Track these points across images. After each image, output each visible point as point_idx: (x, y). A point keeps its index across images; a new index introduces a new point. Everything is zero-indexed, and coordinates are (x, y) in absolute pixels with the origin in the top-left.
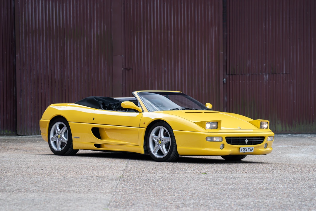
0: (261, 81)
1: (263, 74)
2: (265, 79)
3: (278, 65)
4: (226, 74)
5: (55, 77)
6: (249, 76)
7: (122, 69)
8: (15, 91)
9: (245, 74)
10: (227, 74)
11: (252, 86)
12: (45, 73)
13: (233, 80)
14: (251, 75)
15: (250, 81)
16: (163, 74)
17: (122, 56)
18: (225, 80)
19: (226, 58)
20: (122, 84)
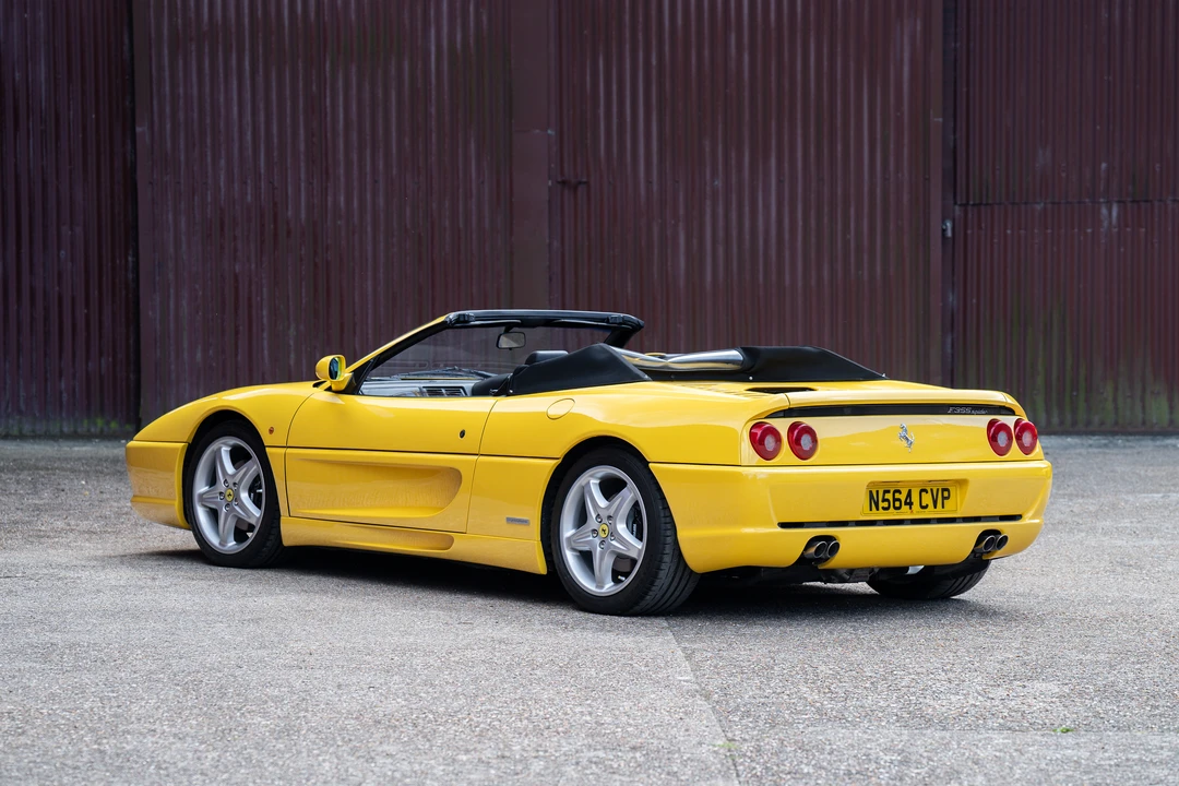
0: (1089, 231)
1: (1099, 203)
2: (1105, 224)
3: (1158, 165)
4: (952, 202)
5: (290, 213)
6: (1045, 209)
7: (550, 183)
8: (131, 265)
9: (1026, 203)
10: (955, 203)
11: (1055, 249)
12: (249, 198)
13: (980, 228)
14: (1049, 206)
15: (1047, 228)
16: (708, 202)
17: (549, 132)
18: (949, 224)
19: (955, 140)
20: (547, 241)
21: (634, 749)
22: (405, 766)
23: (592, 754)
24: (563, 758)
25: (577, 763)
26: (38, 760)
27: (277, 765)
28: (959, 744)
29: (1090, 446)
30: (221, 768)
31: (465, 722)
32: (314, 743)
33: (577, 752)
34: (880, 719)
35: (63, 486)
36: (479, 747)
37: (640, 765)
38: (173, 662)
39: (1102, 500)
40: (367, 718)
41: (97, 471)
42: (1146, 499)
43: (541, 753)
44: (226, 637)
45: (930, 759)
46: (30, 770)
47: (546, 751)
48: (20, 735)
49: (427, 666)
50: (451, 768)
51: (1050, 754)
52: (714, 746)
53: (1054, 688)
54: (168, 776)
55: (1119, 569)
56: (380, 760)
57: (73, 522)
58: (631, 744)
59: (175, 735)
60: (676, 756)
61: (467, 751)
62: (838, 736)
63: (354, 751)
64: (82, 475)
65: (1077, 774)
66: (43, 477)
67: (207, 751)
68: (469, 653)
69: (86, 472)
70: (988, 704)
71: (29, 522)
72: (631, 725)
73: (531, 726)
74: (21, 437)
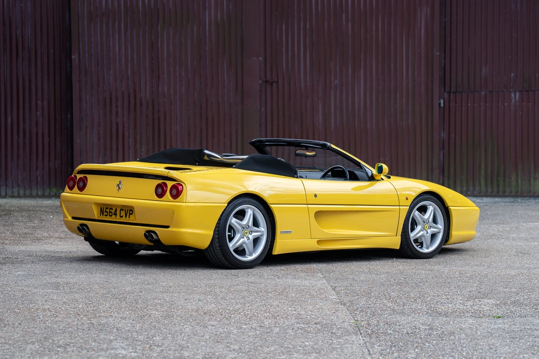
0: (506, 104)
1: (510, 91)
2: (513, 101)
3: (537, 74)
4: (443, 91)
5: (142, 95)
6: (486, 94)
7: (260, 82)
9: (477, 92)
10: (445, 91)
11: (491, 112)
12: (123, 88)
13: (456, 103)
14: (488, 93)
15: (486, 103)
16: (333, 91)
17: (260, 58)
18: (442, 101)
19: (445, 62)
20: (259, 108)
21: (316, 323)
22: (221, 330)
23: (299, 325)
24: (287, 327)
25: (293, 329)
26: (67, 326)
27: (167, 329)
28: (453, 322)
29: (506, 202)
30: (143, 330)
31: (242, 313)
32: (180, 321)
33: (292, 325)
34: (419, 313)
35: (43, 219)
36: (251, 322)
37: (319, 330)
38: (112, 290)
39: (512, 225)
40: (201, 312)
41: (56, 212)
42: (531, 225)
43: (277, 325)
44: (132, 280)
45: (441, 328)
46: (65, 330)
47: (279, 324)
48: (56, 317)
49: (221, 292)
50: (240, 331)
51: (492, 326)
52: (350, 323)
53: (492, 301)
54: (122, 333)
55: (520, 255)
56: (210, 327)
57: (51, 234)
58: (314, 322)
59: (121, 318)
60: (334, 326)
61: (246, 324)
62: (403, 320)
63: (198, 324)
64: (50, 214)
65: (504, 334)
66: (33, 214)
67: (136, 324)
68: (238, 287)
69: (52, 212)
70: (465, 307)
71: (32, 234)
72: (313, 315)
73: (271, 315)
74: (19, 197)
